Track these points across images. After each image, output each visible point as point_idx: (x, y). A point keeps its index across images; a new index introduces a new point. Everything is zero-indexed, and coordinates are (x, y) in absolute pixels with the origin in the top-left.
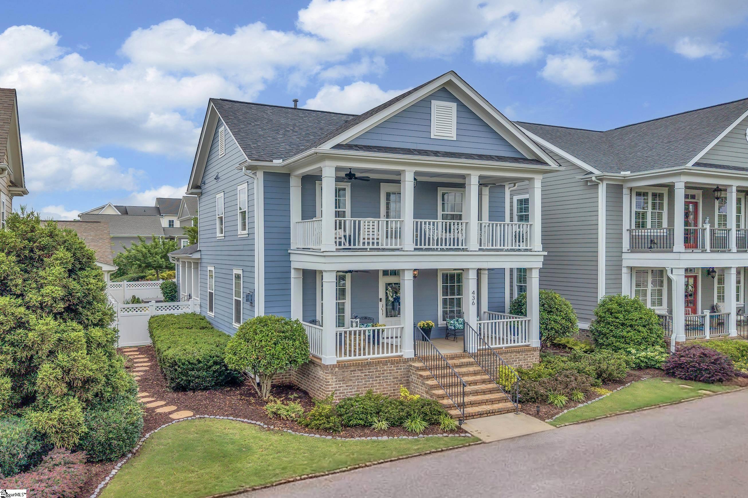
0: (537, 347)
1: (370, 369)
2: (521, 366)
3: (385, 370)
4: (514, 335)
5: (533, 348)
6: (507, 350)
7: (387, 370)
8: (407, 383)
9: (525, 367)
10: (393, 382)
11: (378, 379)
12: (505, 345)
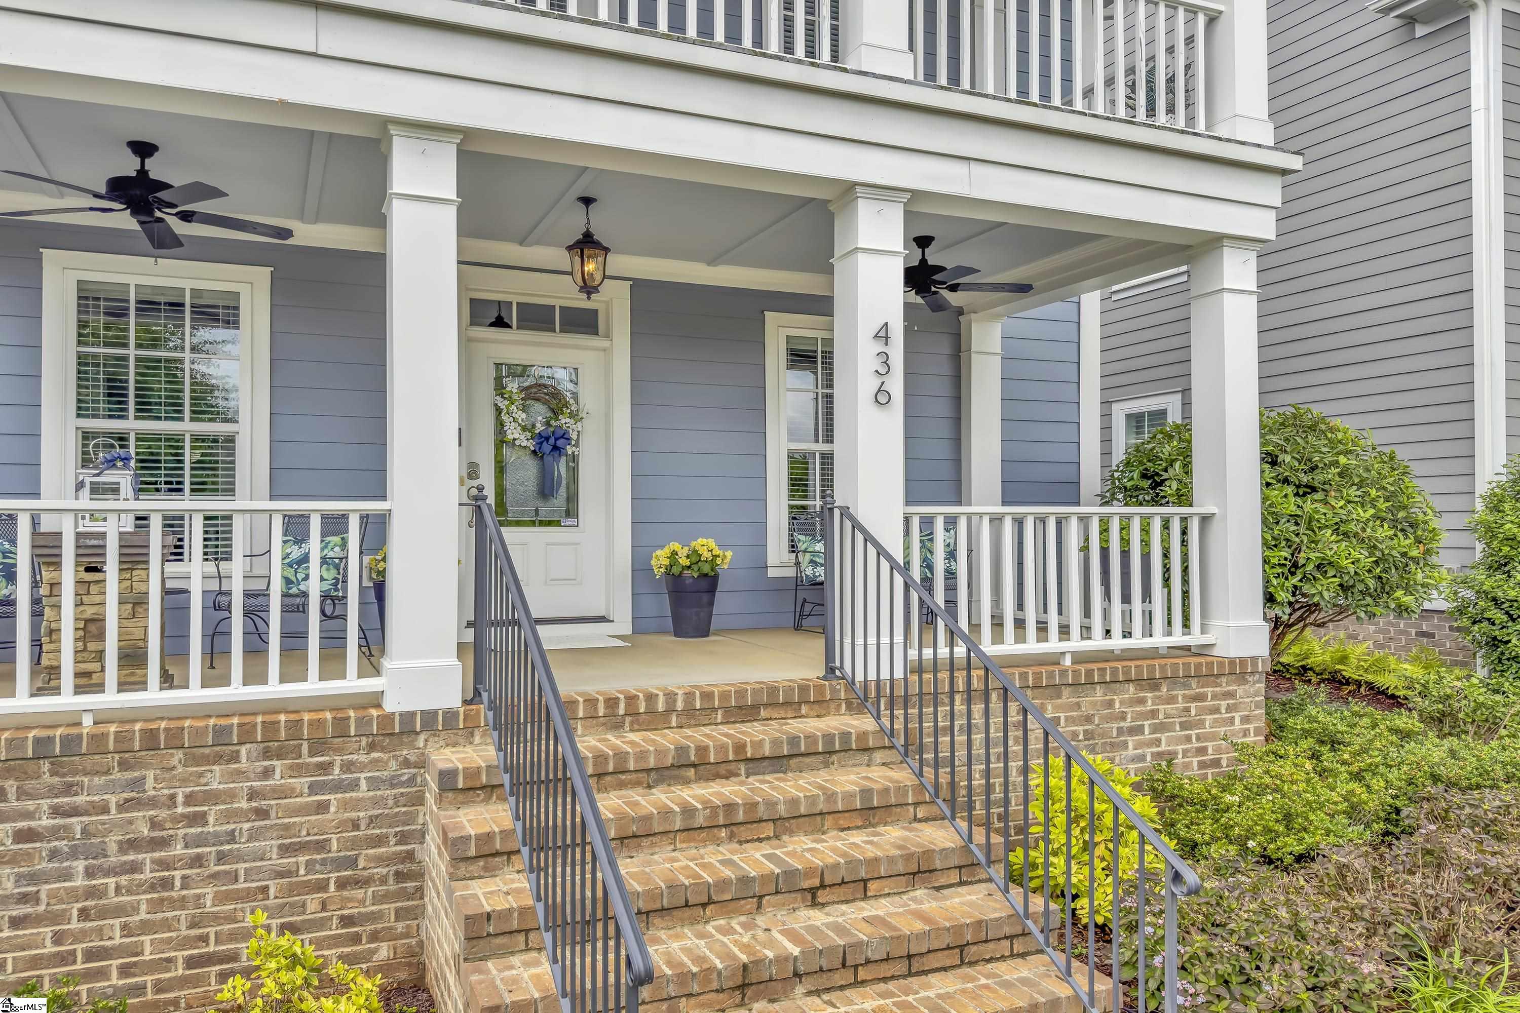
0: (1254, 659)
1: (69, 789)
2: (1170, 757)
3: (212, 797)
4: (1126, 598)
5: (1232, 662)
6: (1089, 673)
7: (232, 796)
8: (400, 876)
9: (1187, 766)
10: (281, 875)
11: (146, 857)
12: (1075, 644)
